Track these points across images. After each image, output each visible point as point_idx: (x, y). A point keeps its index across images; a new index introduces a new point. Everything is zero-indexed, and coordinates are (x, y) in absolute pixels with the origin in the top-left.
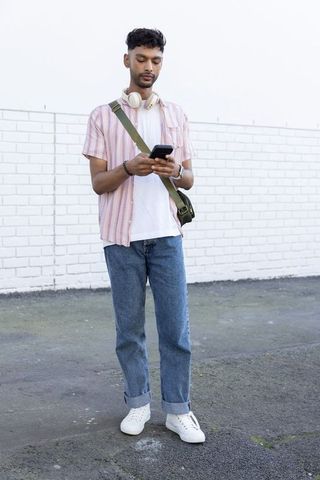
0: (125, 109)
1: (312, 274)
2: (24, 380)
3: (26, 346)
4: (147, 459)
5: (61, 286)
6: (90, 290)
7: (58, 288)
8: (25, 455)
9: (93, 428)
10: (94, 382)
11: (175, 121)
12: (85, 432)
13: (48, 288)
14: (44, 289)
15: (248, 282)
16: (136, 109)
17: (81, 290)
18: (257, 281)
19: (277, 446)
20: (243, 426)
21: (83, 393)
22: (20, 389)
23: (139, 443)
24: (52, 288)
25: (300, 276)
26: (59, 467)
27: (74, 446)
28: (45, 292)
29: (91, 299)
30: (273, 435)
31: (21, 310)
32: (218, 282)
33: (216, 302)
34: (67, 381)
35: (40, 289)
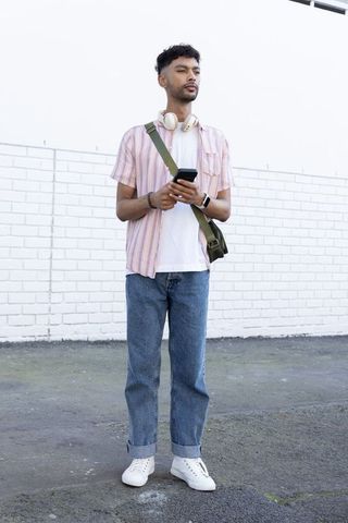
0: (161, 131)
1: (330, 334)
2: (17, 429)
3: (18, 395)
4: (151, 511)
5: (56, 337)
6: (88, 343)
7: (52, 338)
8: (16, 504)
9: (92, 479)
10: (92, 434)
11: (214, 147)
12: (83, 482)
13: (42, 338)
14: (38, 339)
15: (259, 338)
16: (172, 131)
17: (78, 342)
18: (268, 339)
19: (293, 504)
20: (256, 482)
21: (81, 444)
22: (12, 438)
23: (142, 496)
24: (46, 339)
25: (315, 335)
26: (54, 517)
27: (71, 496)
28: (38, 342)
29: (89, 351)
30: (287, 492)
31: (13, 359)
32: (227, 338)
33: (225, 358)
34: (63, 431)
35: (33, 339)
